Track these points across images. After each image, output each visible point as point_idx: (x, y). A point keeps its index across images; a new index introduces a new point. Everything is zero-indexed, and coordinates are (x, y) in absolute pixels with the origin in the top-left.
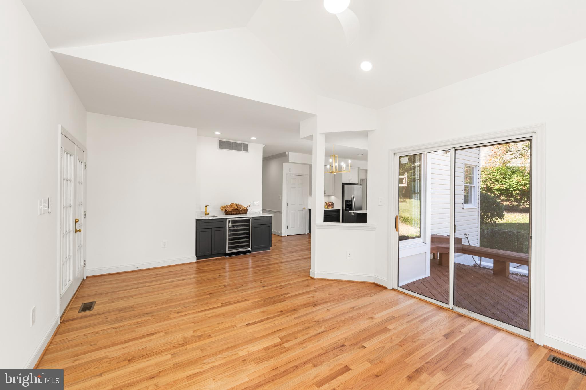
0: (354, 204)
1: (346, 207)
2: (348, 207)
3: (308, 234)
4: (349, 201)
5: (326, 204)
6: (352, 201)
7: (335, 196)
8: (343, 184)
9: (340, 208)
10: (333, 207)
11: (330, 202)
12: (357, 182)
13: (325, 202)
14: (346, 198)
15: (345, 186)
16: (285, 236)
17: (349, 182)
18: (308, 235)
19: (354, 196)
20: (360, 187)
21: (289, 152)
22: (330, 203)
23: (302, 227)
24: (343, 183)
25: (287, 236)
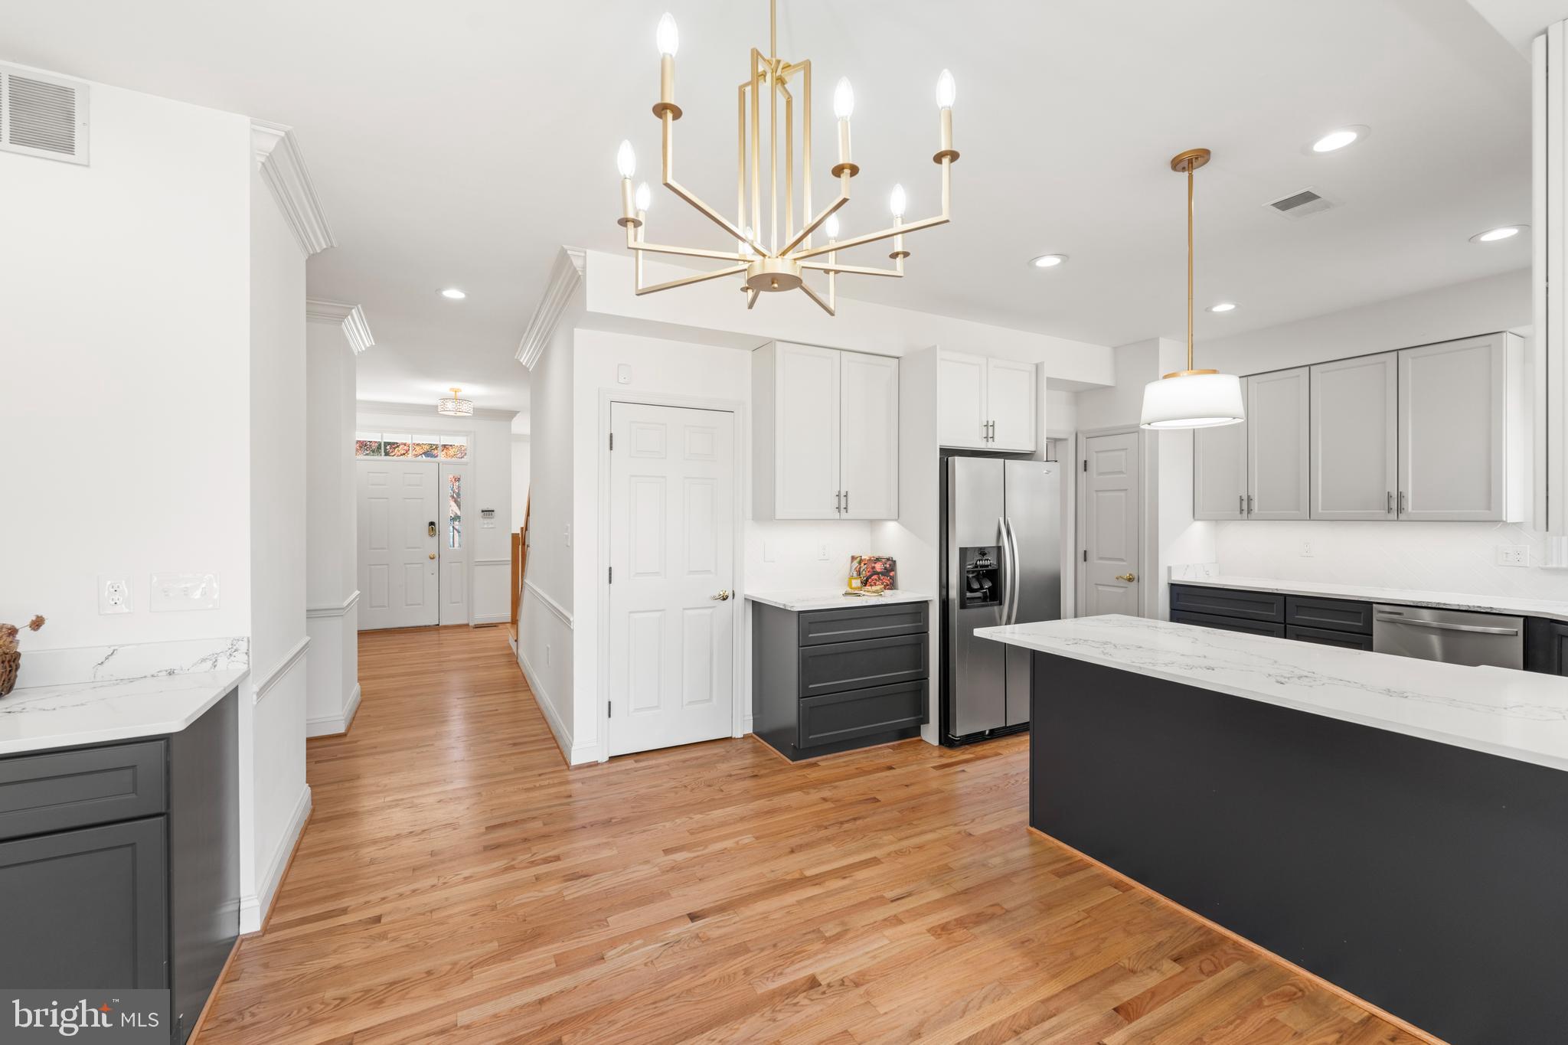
0: (1014, 568)
1: (966, 586)
2: (976, 586)
3: (746, 737)
4: (982, 552)
5: (856, 564)
6: (999, 549)
7: (902, 524)
8: (947, 454)
9: (930, 593)
10: (892, 585)
11: (877, 555)
12: (1026, 446)
13: (853, 558)
14: (963, 535)
15: (959, 463)
16: (595, 764)
17: (980, 445)
18: (748, 746)
19: (1009, 518)
20: (1048, 472)
21: (589, 251)
22: (878, 560)
23: (710, 700)
24: (942, 450)
25: (612, 759)
